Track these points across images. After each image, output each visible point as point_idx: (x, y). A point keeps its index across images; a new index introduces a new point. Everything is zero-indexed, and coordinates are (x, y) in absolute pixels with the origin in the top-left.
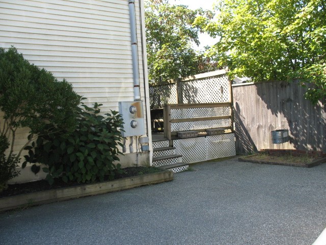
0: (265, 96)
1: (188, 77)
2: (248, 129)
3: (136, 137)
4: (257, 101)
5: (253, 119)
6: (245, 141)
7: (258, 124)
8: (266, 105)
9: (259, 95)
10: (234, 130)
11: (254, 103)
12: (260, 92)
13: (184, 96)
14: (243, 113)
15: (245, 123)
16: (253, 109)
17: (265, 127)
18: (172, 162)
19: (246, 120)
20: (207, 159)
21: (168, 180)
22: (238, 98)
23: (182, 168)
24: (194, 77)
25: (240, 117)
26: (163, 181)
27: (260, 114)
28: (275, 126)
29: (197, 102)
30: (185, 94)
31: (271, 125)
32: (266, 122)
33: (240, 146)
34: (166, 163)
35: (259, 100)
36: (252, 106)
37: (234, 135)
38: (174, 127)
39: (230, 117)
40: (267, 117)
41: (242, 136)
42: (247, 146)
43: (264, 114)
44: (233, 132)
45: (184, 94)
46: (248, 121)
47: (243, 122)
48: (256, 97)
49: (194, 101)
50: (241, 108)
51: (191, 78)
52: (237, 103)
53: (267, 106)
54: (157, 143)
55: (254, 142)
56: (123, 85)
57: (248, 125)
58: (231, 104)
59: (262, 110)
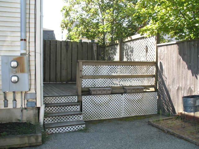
0: (186, 57)
1: (127, 38)
2: (168, 89)
3: (22, 92)
4: (179, 61)
5: (174, 79)
6: (165, 101)
7: (178, 85)
8: (186, 67)
9: (180, 55)
10: (158, 88)
11: (175, 64)
12: (182, 53)
13: (124, 54)
14: (165, 74)
15: (167, 83)
16: (174, 69)
17: (184, 89)
18: (70, 119)
19: (168, 80)
20: (123, 116)
21: (35, 144)
22: (162, 57)
23: (77, 127)
24: (131, 38)
25: (163, 76)
26: (27, 145)
27: (180, 75)
28: (194, 89)
29: (133, 61)
30: (126, 53)
31: (190, 88)
32: (186, 84)
33: (161, 105)
34: (63, 119)
35: (180, 60)
36: (173, 67)
37: (157, 94)
38: (86, 83)
39: (153, 76)
40: (187, 79)
41: (164, 96)
42: (167, 106)
43: (184, 76)
44: (156, 90)
45: (124, 53)
46: (170, 81)
47: (165, 82)
48: (178, 56)
49: (131, 59)
50: (164, 67)
51: (129, 39)
52: (160, 63)
53: (188, 67)
54: (63, 98)
55: (174, 103)
56: (8, 39)
57: (169, 85)
58: (155, 64)
59: (183, 71)
